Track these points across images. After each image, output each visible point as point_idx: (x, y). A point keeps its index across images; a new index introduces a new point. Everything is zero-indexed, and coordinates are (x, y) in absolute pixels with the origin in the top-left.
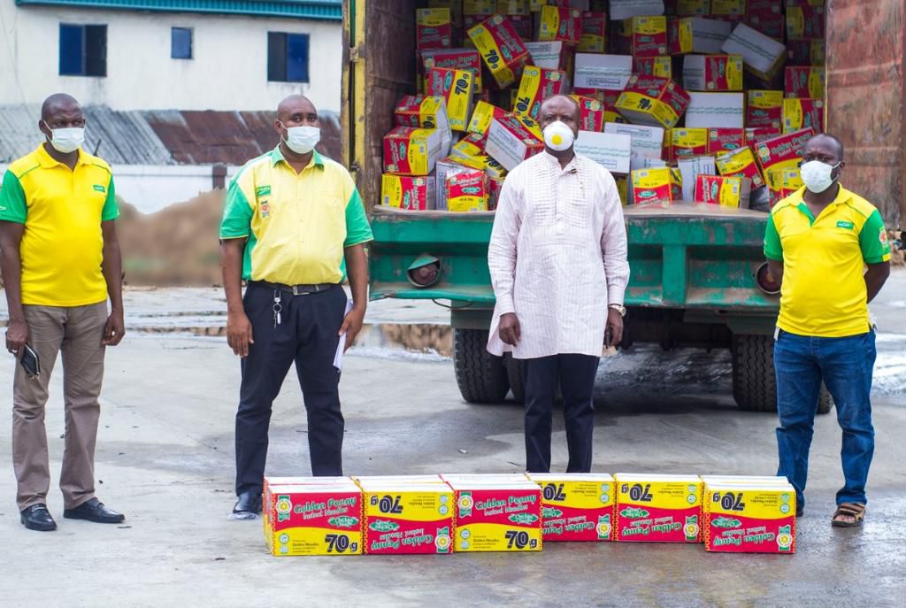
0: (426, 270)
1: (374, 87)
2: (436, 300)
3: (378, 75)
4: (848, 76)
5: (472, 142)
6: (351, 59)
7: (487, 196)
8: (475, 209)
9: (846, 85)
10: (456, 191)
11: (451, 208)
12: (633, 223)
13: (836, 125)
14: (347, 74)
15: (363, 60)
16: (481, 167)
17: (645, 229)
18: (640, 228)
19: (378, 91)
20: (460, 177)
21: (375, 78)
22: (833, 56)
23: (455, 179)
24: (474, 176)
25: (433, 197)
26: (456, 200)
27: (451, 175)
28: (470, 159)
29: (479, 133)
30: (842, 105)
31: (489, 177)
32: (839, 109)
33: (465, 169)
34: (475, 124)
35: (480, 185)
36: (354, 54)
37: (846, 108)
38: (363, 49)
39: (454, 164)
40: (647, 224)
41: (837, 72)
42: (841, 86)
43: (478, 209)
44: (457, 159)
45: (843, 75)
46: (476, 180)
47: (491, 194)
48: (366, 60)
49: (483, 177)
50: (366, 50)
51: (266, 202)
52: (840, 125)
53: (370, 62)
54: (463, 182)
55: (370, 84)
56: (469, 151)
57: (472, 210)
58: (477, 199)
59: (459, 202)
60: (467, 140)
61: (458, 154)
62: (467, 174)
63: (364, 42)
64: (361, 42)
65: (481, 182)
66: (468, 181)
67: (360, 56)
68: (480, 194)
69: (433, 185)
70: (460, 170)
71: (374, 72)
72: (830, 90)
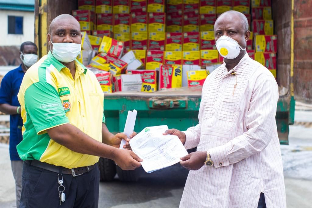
4: (309, 21)
5: (102, 57)
6: (40, 12)
7: (111, 85)
9: (307, 26)
12: (190, 100)
13: (300, 48)
14: (37, 21)
15: (45, 14)
16: (107, 70)
17: (196, 102)
18: (194, 102)
22: (298, 10)
24: (105, 75)
28: (101, 66)
29: (105, 52)
30: (304, 37)
31: (113, 75)
32: (303, 39)
33: (100, 71)
34: (103, 47)
35: (108, 79)
36: (41, 10)
37: (307, 38)
38: (46, 7)
39: (93, 69)
40: (197, 100)
41: (300, 19)
42: (304, 27)
43: (107, 92)
44: (95, 65)
45: (305, 21)
46: (106, 77)
47: (113, 84)
48: (48, 13)
49: (110, 75)
50: (47, 8)
51: (68, 100)
52: (303, 48)
54: (99, 78)
56: (100, 61)
58: (107, 87)
60: (99, 56)
61: (95, 63)
62: (101, 74)
63: (46, 3)
64: (45, 4)
65: (109, 78)
66: (102, 77)
67: (45, 11)
68: (108, 84)
70: (97, 72)
72: (295, 29)
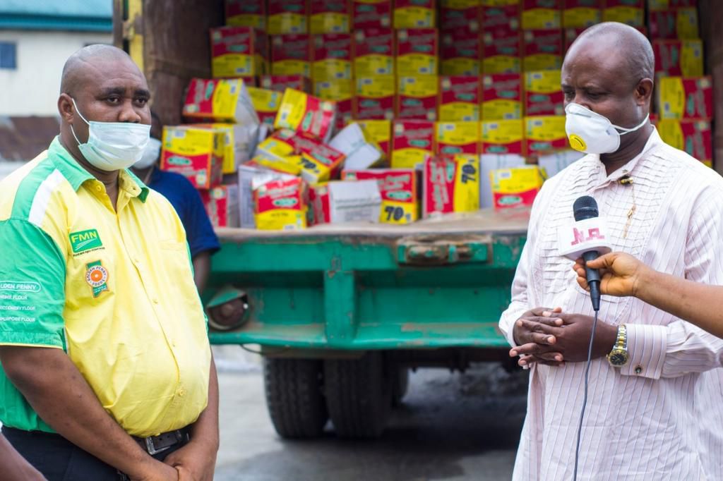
0: (230, 307)
1: (155, 72)
2: (247, 346)
3: (161, 57)
5: (282, 140)
6: (125, 35)
7: (305, 209)
8: (291, 227)
10: (266, 204)
11: (260, 225)
12: (498, 241)
15: (139, 38)
16: (296, 171)
17: (514, 247)
18: (508, 247)
19: (162, 78)
20: (271, 185)
21: (157, 61)
23: (264, 189)
24: (289, 183)
25: (236, 212)
26: (265, 216)
27: (259, 183)
28: (280, 162)
29: (290, 129)
31: (307, 185)
33: (276, 175)
35: (296, 195)
36: (128, 30)
38: (139, 23)
39: (261, 170)
40: (517, 242)
43: (295, 226)
44: (264, 162)
46: (291, 189)
47: (310, 206)
48: (145, 37)
49: (300, 185)
50: (143, 24)
51: (99, 263)
53: (150, 39)
54: (274, 193)
55: (151, 68)
56: (278, 151)
57: (287, 228)
58: (293, 213)
59: (272, 219)
60: (276, 138)
61: (265, 155)
62: (279, 182)
63: (140, 13)
64: (136, 15)
65: (298, 192)
66: (281, 190)
67: (137, 32)
68: (297, 207)
69: (235, 196)
70: (269, 177)
71: (155, 53)
